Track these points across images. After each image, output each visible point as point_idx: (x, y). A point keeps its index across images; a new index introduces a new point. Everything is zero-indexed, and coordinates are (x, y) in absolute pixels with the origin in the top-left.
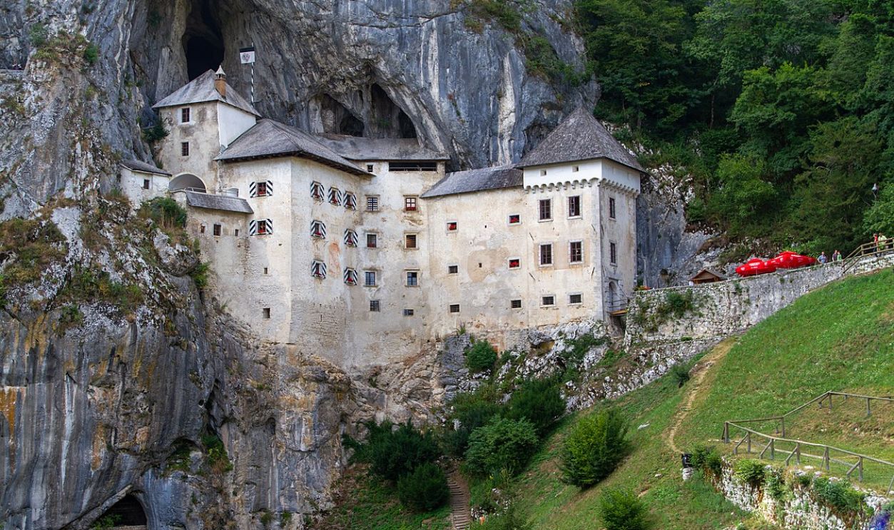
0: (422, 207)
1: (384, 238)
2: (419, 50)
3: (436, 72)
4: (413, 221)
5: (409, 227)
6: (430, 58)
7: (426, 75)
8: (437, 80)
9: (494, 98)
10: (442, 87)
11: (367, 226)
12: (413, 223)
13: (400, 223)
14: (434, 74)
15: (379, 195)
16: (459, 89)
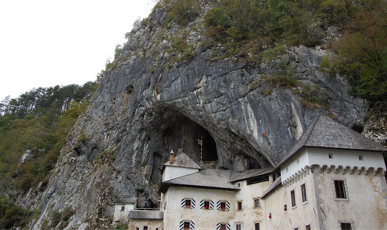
0: (262, 204)
1: (244, 226)
2: (243, 115)
3: (256, 124)
4: (258, 214)
5: (256, 218)
6: (250, 118)
7: (249, 127)
8: (256, 128)
9: (291, 129)
10: (259, 131)
11: (237, 220)
12: (258, 216)
13: (252, 216)
14: (254, 126)
15: (242, 200)
16: (268, 129)
